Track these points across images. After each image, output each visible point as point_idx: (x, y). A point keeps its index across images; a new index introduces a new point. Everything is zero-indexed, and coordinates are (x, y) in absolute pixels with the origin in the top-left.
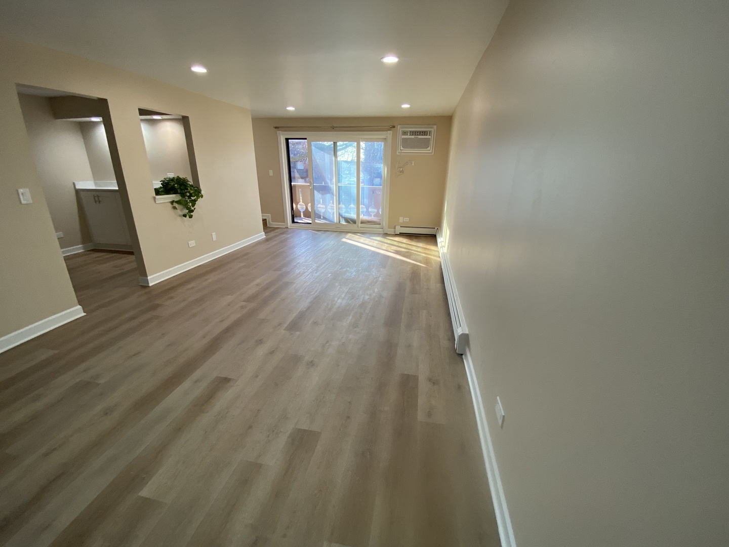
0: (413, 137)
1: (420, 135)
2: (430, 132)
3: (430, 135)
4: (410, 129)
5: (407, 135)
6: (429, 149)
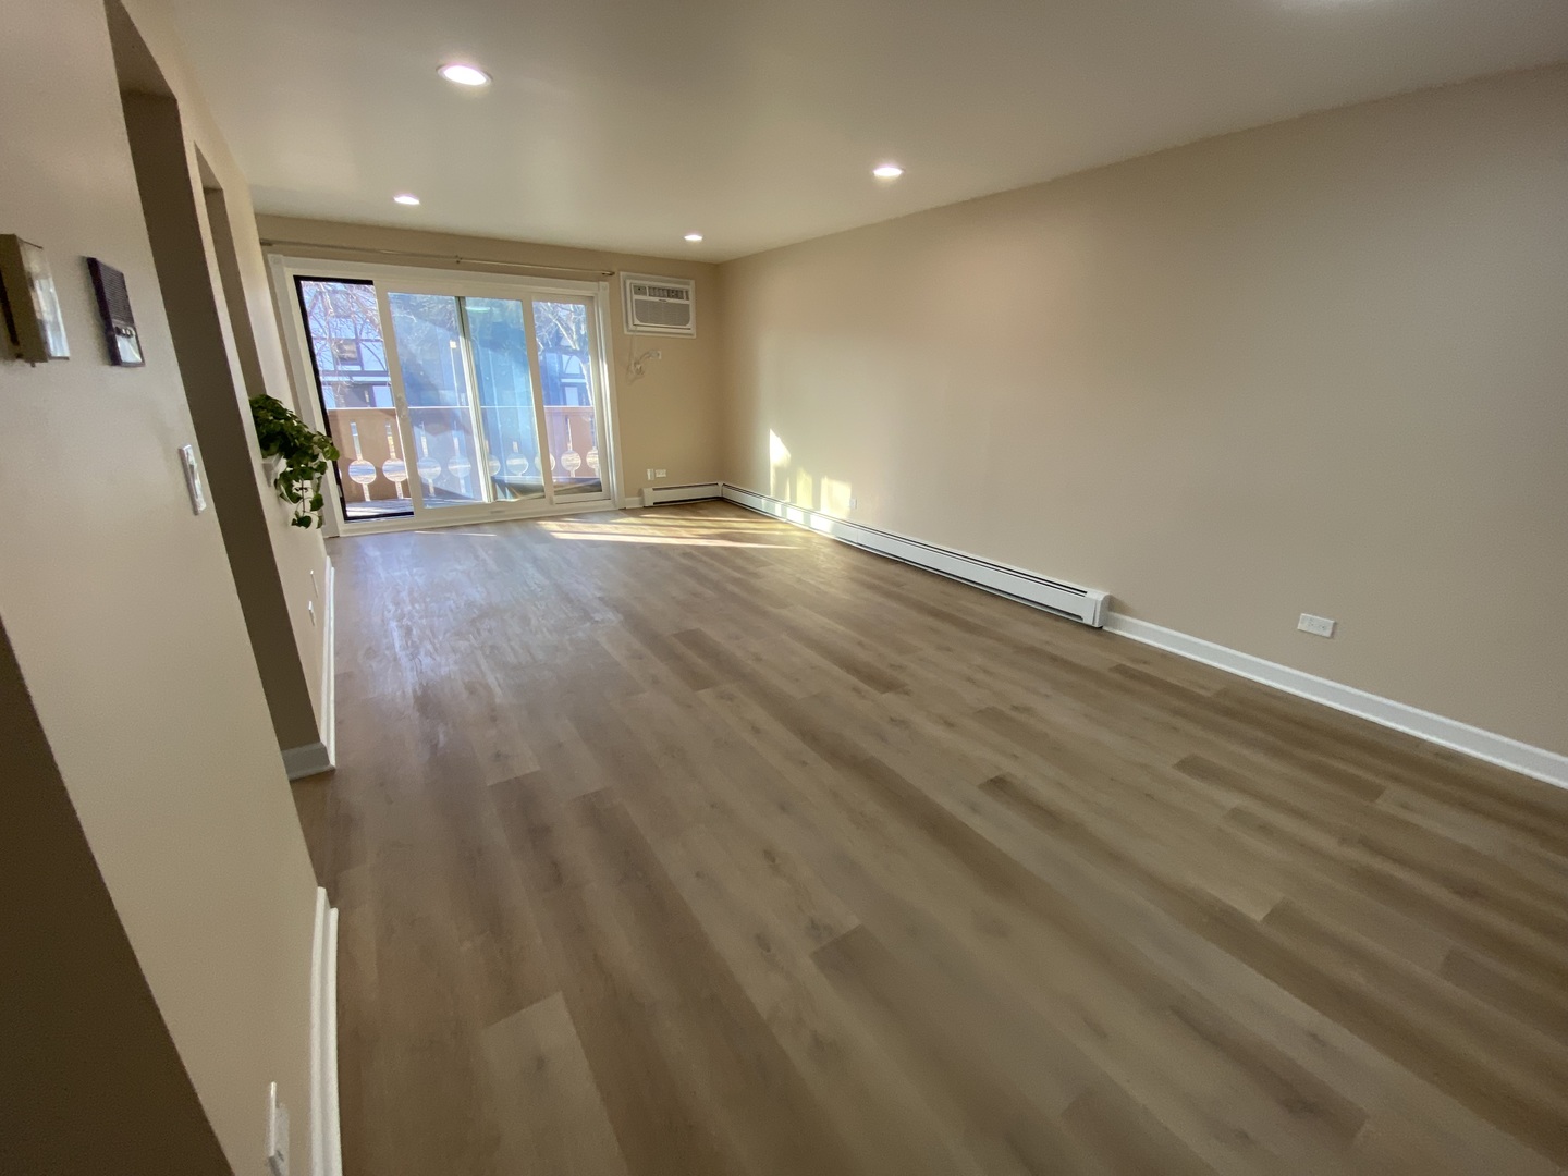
0: (656, 299)
1: (669, 297)
2: (687, 292)
3: (688, 299)
4: (647, 283)
5: (645, 294)
6: (688, 326)
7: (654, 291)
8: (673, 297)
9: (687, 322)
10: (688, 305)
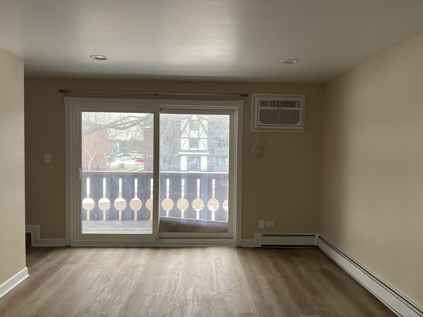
0: (276, 108)
1: (285, 106)
2: (299, 102)
3: (299, 107)
4: (269, 99)
5: (267, 105)
6: (298, 124)
7: (274, 103)
8: (288, 106)
9: (297, 122)
10: (299, 111)
